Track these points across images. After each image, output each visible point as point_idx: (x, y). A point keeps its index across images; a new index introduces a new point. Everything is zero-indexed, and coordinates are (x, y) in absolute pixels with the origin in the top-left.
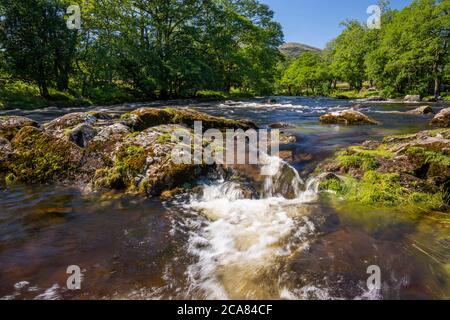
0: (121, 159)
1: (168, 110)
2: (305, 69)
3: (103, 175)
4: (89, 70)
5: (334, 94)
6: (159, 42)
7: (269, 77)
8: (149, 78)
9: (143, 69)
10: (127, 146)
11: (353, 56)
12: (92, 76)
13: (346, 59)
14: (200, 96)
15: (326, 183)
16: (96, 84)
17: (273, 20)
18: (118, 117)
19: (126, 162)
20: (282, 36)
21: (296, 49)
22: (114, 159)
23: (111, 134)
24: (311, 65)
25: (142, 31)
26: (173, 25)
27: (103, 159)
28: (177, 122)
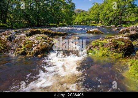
0: (24, 45)
1: (39, 29)
2: (82, 17)
3: (19, 51)
4: (13, 17)
5: (91, 25)
6: (36, 8)
7: (71, 20)
8: (33, 20)
9: (31, 17)
10: (26, 41)
11: (96, 13)
12: (14, 19)
13: (94, 14)
14: (50, 25)
15: (89, 51)
16: (16, 22)
17: (72, 2)
18: (23, 32)
19: (26, 46)
20: (75, 7)
21: (79, 11)
22: (22, 45)
23: (21, 37)
24: (84, 16)
25: (31, 4)
26: (41, 3)
27: (19, 45)
28: (42, 33)
